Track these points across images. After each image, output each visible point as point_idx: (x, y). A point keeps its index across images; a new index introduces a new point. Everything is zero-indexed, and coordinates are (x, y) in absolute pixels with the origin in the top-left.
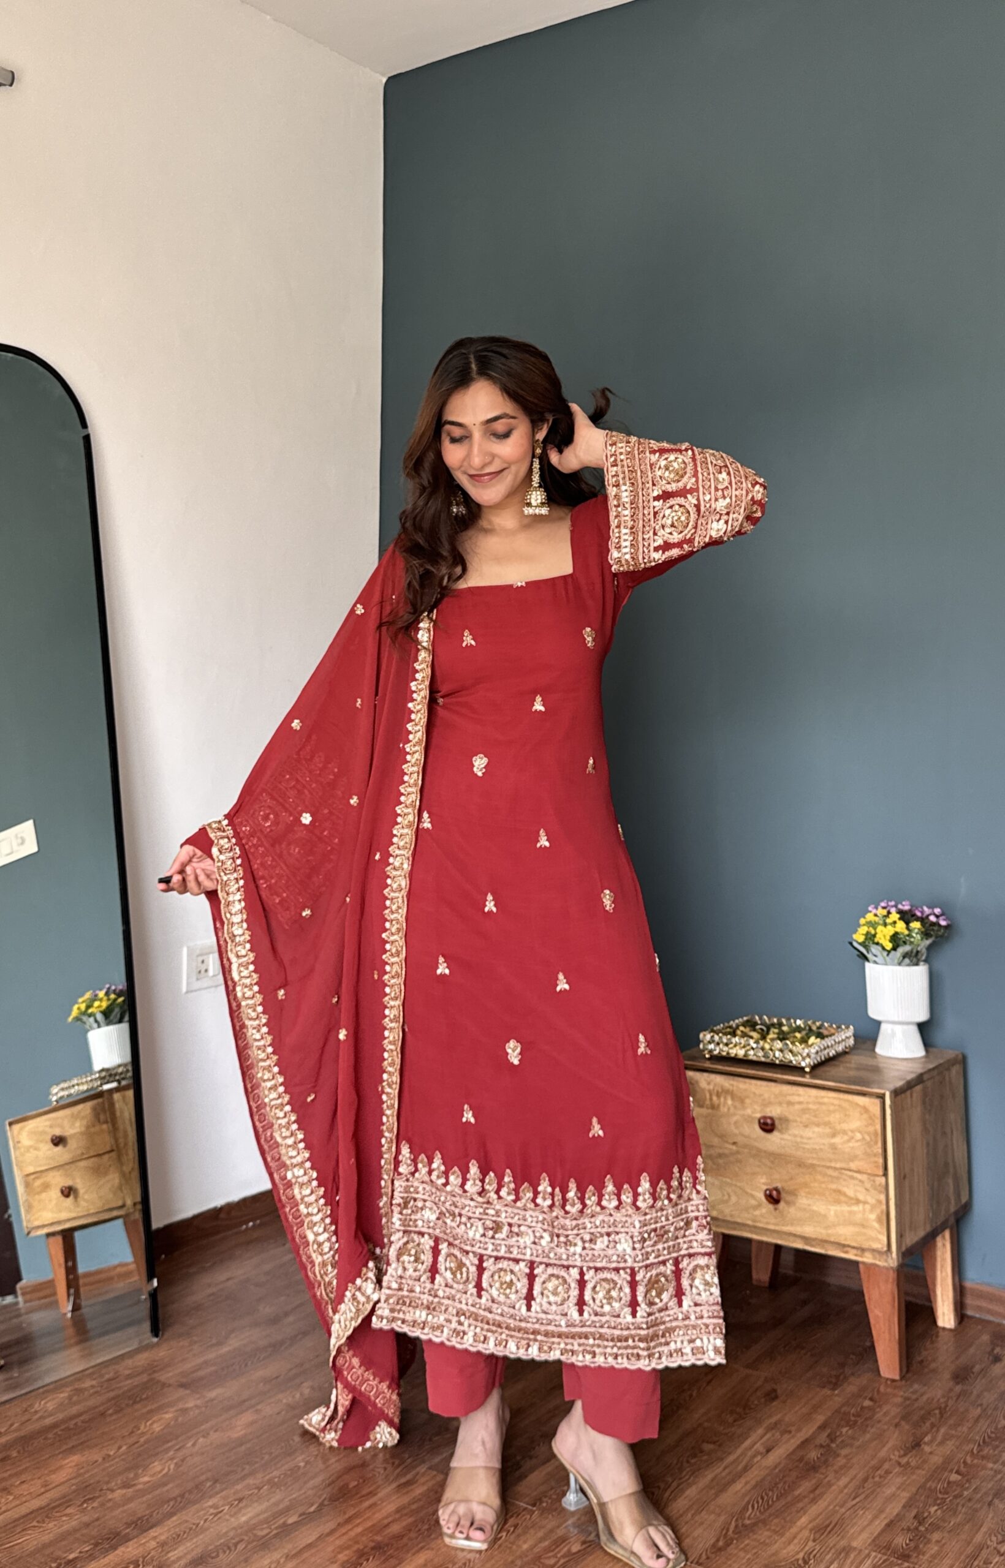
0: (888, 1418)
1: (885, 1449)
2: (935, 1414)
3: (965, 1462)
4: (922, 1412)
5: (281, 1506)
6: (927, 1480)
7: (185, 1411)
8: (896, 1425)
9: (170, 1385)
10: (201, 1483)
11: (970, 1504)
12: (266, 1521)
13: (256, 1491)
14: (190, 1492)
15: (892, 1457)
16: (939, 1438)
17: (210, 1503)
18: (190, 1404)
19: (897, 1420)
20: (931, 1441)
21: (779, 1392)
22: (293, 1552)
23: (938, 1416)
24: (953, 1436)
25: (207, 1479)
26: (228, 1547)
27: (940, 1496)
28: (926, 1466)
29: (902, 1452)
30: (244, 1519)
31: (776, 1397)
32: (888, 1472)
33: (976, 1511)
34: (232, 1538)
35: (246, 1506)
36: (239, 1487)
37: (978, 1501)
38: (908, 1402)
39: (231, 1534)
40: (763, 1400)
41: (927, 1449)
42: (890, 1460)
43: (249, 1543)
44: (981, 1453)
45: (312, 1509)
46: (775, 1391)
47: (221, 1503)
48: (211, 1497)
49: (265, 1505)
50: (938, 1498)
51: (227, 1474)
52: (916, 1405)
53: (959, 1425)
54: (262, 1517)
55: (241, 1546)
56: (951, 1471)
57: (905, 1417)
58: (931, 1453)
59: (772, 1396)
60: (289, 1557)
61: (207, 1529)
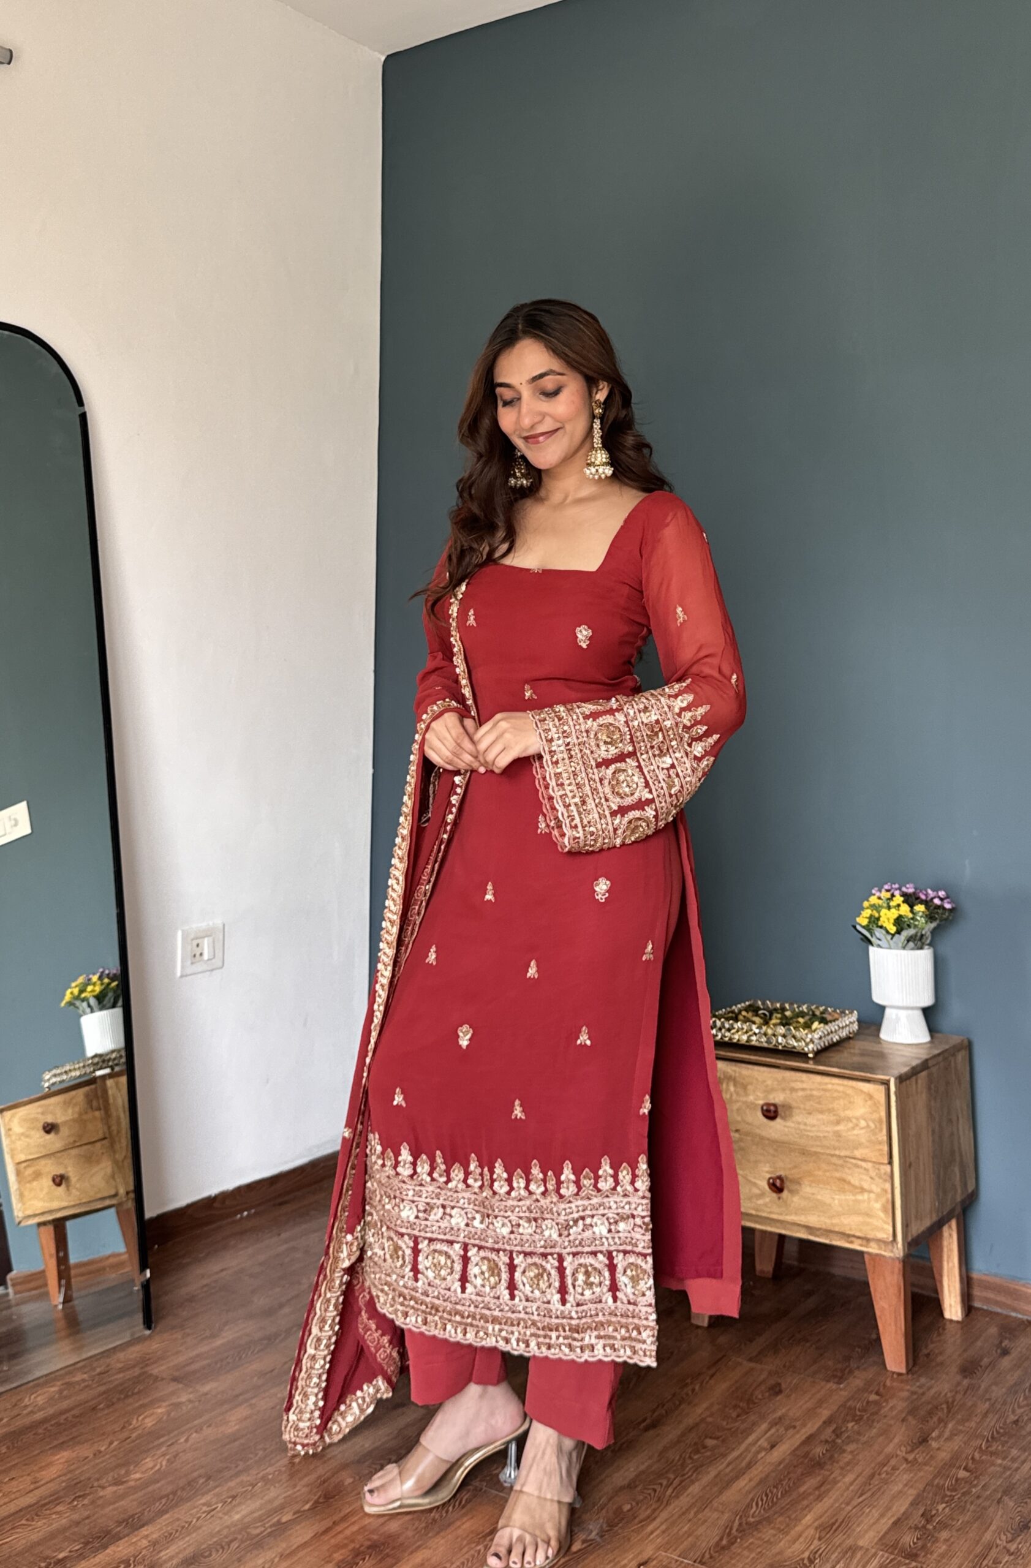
0: (894, 1413)
1: (891, 1445)
2: (942, 1409)
3: (973, 1458)
4: (930, 1406)
5: (276, 1503)
6: (935, 1477)
7: (177, 1405)
8: (903, 1420)
9: (163, 1379)
10: (195, 1480)
11: (980, 1500)
12: (260, 1519)
13: (250, 1488)
14: (183, 1489)
15: (899, 1452)
16: (947, 1434)
17: (203, 1501)
18: (183, 1399)
19: (903, 1415)
20: (939, 1437)
21: (783, 1386)
22: (288, 1552)
23: (945, 1411)
24: (961, 1432)
25: (200, 1476)
26: (221, 1546)
27: (949, 1493)
28: (933, 1463)
29: (909, 1448)
30: (237, 1517)
31: (780, 1392)
32: (894, 1469)
33: (985, 1508)
34: (226, 1537)
35: (240, 1504)
36: (232, 1484)
37: (987, 1498)
38: (915, 1397)
39: (225, 1532)
40: (767, 1394)
41: (934, 1444)
42: (897, 1456)
43: (242, 1542)
44: (990, 1449)
45: (307, 1507)
46: (779, 1384)
47: (214, 1500)
48: (203, 1494)
49: (258, 1503)
50: (946, 1496)
51: (220, 1471)
52: (924, 1399)
53: (968, 1420)
54: (256, 1515)
55: (235, 1545)
56: (959, 1467)
57: (912, 1411)
58: (939, 1449)
59: (776, 1390)
60: (283, 1557)
61: (200, 1528)
